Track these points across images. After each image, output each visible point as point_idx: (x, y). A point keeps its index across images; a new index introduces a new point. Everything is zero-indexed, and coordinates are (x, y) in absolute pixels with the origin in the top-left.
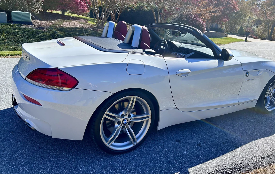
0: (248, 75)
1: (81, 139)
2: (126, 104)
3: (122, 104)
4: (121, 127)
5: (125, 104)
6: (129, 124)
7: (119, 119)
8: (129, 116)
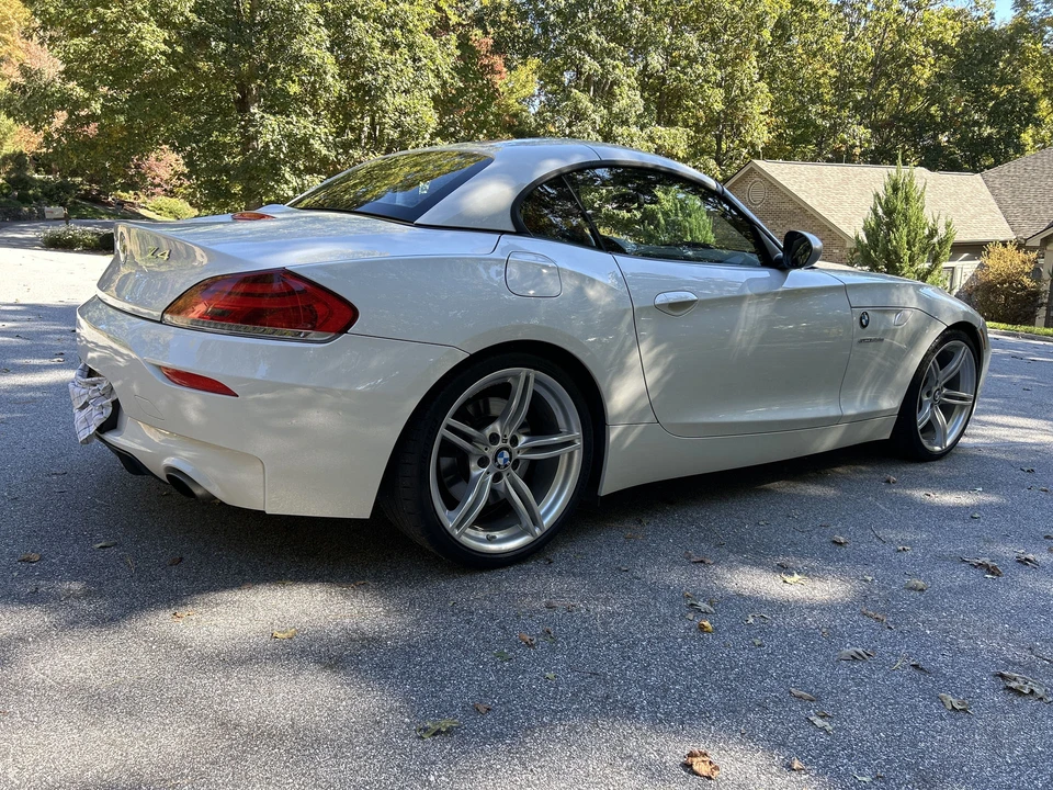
0: (867, 322)
1: (365, 513)
2: (496, 406)
3: (481, 404)
4: (491, 476)
5: (491, 403)
6: (514, 469)
7: (483, 448)
8: (514, 441)
